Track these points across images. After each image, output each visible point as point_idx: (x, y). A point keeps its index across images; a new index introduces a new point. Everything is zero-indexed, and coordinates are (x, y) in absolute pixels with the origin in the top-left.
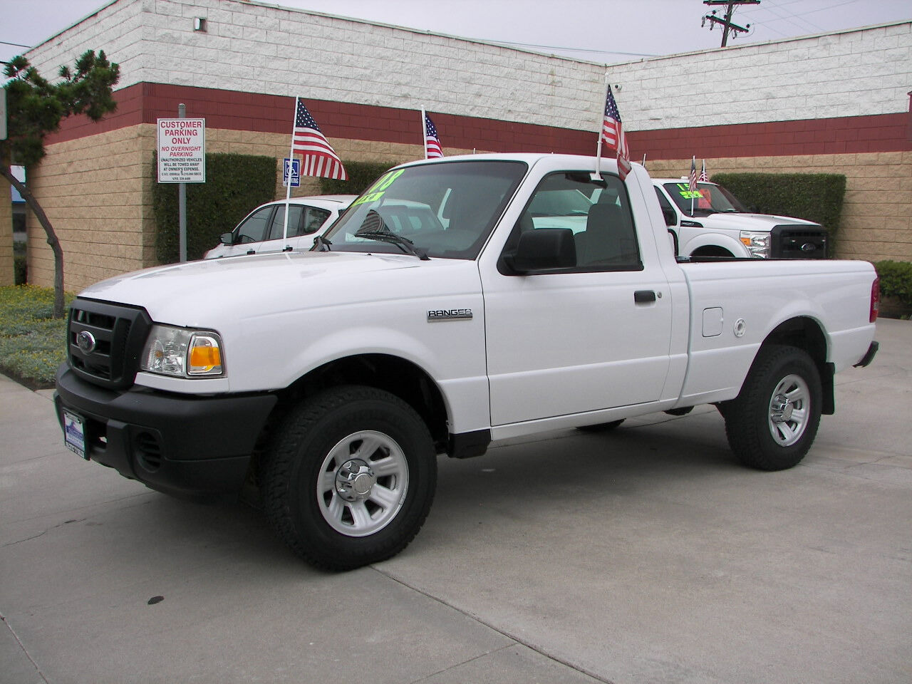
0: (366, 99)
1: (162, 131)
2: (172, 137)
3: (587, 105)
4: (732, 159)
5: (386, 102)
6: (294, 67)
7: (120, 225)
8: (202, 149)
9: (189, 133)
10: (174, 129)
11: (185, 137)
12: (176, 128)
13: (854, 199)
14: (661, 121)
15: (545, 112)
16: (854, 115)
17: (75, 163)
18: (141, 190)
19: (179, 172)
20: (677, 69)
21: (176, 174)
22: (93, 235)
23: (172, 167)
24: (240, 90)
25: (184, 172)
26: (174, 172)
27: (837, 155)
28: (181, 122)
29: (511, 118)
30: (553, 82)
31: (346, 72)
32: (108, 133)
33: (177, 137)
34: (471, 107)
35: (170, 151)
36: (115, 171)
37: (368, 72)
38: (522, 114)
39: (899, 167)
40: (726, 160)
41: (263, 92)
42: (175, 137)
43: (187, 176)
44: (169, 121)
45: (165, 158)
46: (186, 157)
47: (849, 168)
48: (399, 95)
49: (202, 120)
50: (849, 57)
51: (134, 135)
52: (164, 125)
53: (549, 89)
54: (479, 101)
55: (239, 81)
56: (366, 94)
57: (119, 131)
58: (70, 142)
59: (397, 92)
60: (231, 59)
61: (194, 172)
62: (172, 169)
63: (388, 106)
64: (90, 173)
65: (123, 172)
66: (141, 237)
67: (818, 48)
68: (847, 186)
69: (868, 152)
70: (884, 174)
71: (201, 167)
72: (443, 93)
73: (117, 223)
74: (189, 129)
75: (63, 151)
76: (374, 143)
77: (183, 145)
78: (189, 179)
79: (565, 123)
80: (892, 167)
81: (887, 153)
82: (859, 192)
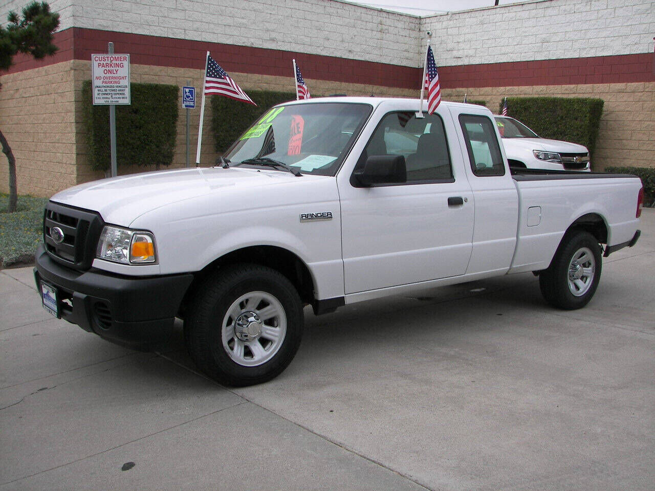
0: (243, 41)
1: (96, 64)
2: (104, 68)
3: (407, 47)
4: (516, 88)
5: (258, 44)
6: (189, 17)
7: (57, 137)
8: (127, 78)
9: (117, 65)
10: (105, 63)
11: (114, 69)
12: (107, 62)
13: (608, 118)
14: (462, 59)
15: (375, 52)
16: (609, 55)
17: (21, 91)
18: (74, 111)
19: (109, 96)
20: (475, 20)
21: (107, 98)
22: (36, 146)
23: (104, 92)
24: (148, 34)
25: (113, 96)
26: (105, 96)
27: (595, 85)
28: (110, 57)
29: (351, 57)
30: (382, 29)
31: (229, 21)
32: (46, 67)
33: (107, 69)
34: (321, 48)
35: (102, 80)
36: (53, 96)
37: (244, 21)
38: (359, 53)
39: (642, 94)
40: (511, 89)
41: (166, 36)
42: (105, 68)
43: (115, 100)
44: (100, 56)
45: (98, 85)
46: (115, 85)
47: (604, 94)
48: (269, 39)
49: (127, 56)
50: (605, 11)
51: (68, 68)
52: (97, 59)
53: (379, 35)
54: (327, 44)
55: (147, 27)
56: (243, 38)
57: (55, 65)
58: (16, 74)
59: (266, 36)
60: (141, 10)
61: (121, 96)
62: (104, 94)
63: (260, 47)
64: (33, 98)
65: (60, 98)
66: (74, 147)
67: (582, 4)
68: (604, 109)
69: (619, 82)
70: (631, 99)
71: (127, 92)
72: (302, 37)
73: (55, 137)
74: (117, 62)
75: (11, 81)
76: (250, 75)
77: (112, 75)
78: (118, 101)
79: (391, 60)
80: (637, 93)
81: (633, 84)
82: (612, 112)
